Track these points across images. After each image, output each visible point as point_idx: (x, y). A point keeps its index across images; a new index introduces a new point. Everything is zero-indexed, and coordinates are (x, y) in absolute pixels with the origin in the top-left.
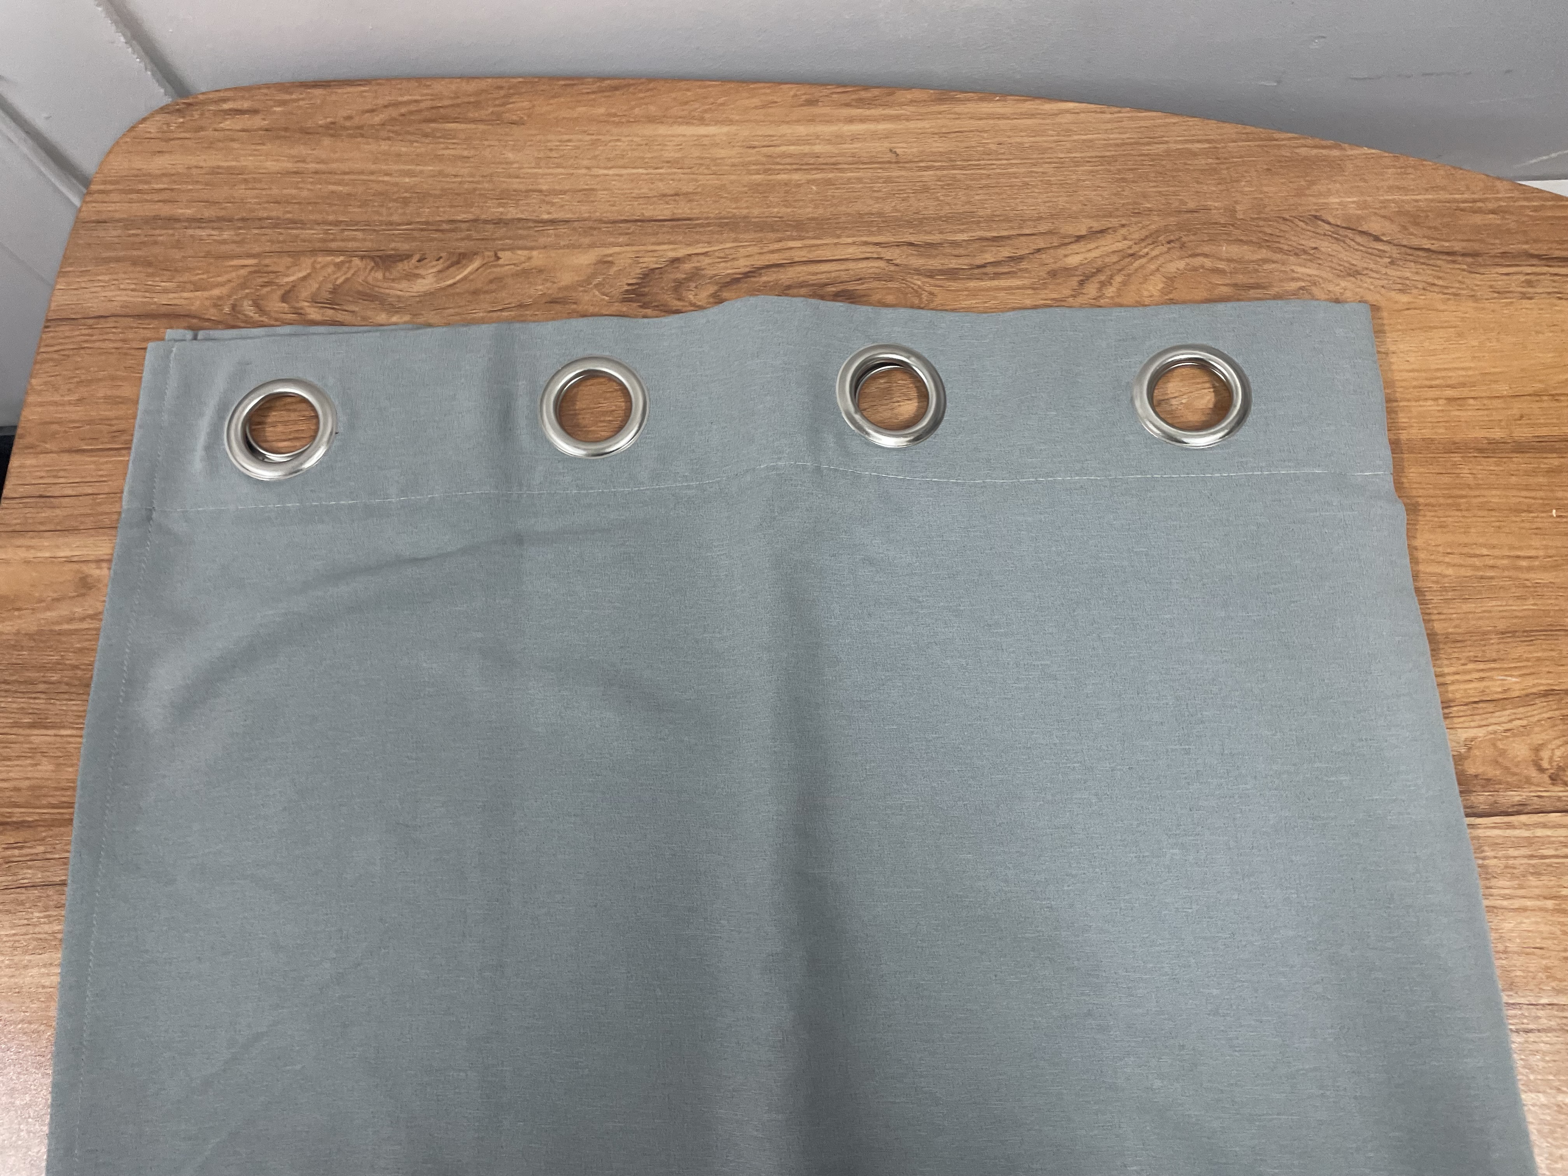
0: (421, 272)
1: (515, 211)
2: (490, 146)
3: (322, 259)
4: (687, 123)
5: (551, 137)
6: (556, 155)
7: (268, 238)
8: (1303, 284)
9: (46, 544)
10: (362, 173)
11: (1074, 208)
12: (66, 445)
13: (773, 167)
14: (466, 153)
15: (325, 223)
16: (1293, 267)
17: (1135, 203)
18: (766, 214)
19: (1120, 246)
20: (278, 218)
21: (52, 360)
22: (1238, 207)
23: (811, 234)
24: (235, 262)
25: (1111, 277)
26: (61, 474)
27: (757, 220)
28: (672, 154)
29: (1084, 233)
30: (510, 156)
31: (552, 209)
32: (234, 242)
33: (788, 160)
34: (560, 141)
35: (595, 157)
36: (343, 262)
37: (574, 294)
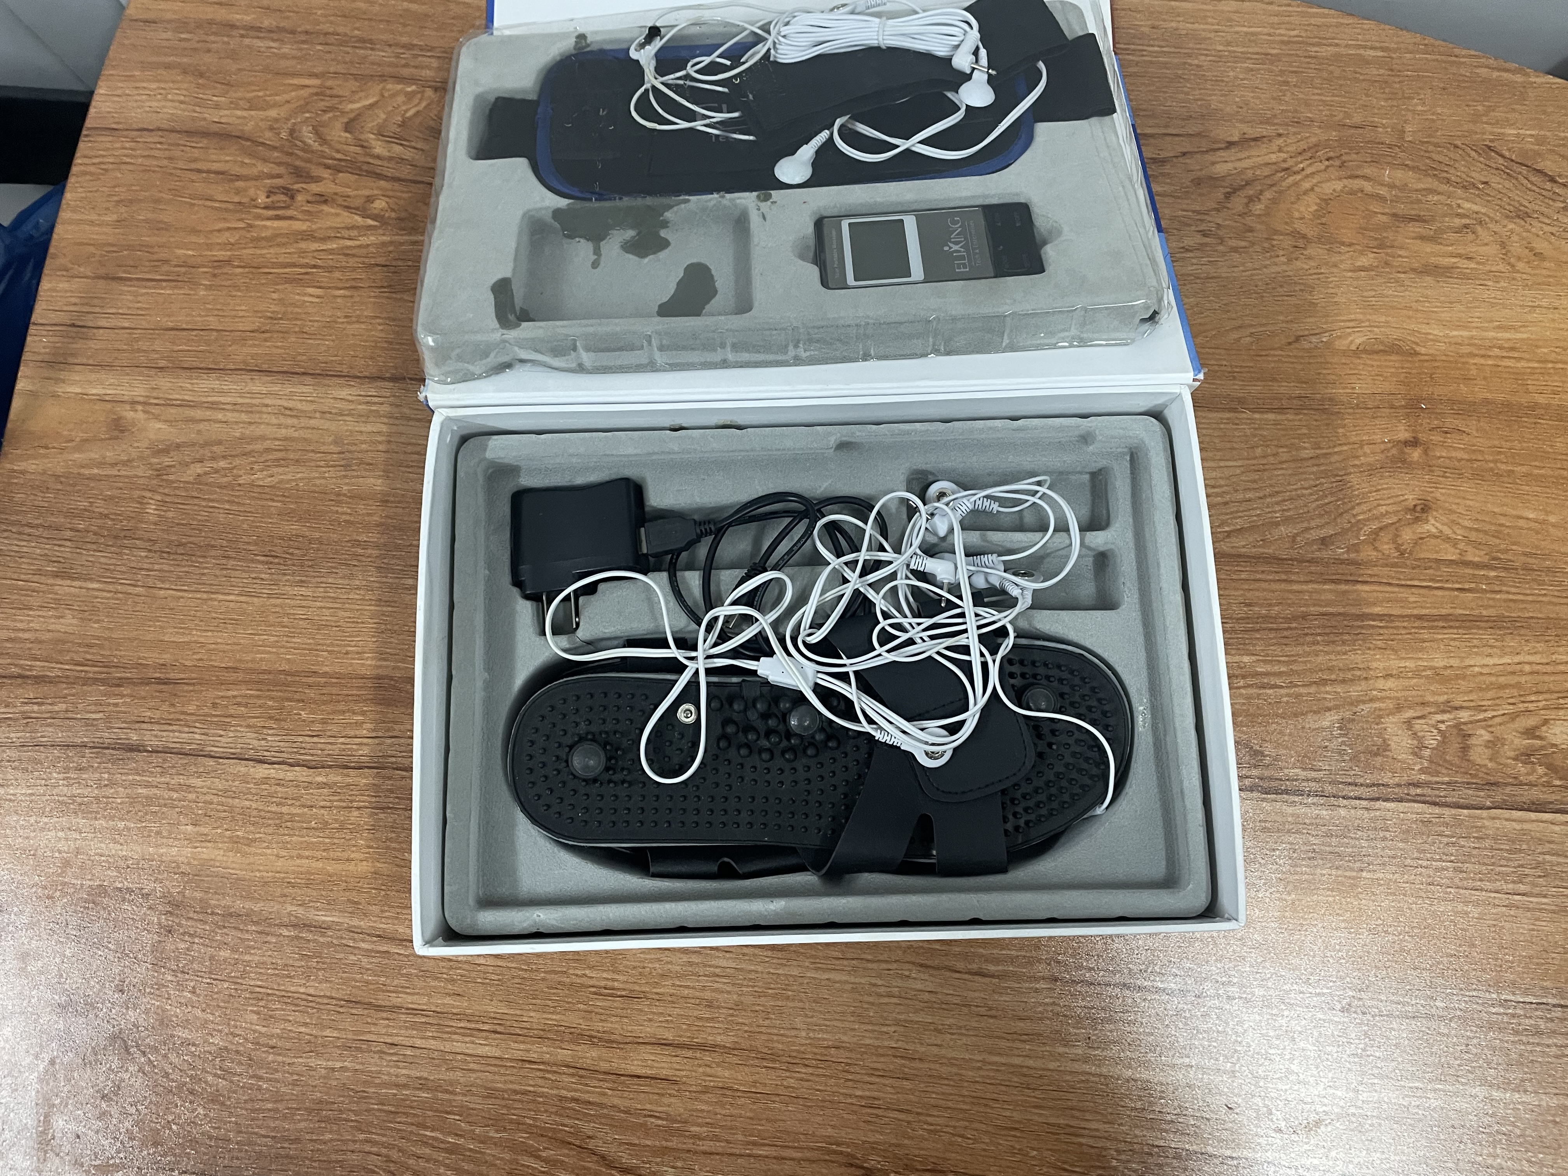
3: (392, 87)
7: (333, 56)
8: (1467, 221)
9: (77, 378)
11: (1228, 109)
12: (102, 271)
16: (1460, 201)
17: (1296, 111)
19: (1273, 158)
20: (346, 35)
21: (91, 174)
22: (1408, 128)
24: (295, 81)
25: (1261, 192)
26: (96, 301)
29: (1236, 139)
32: (294, 58)
36: (414, 93)
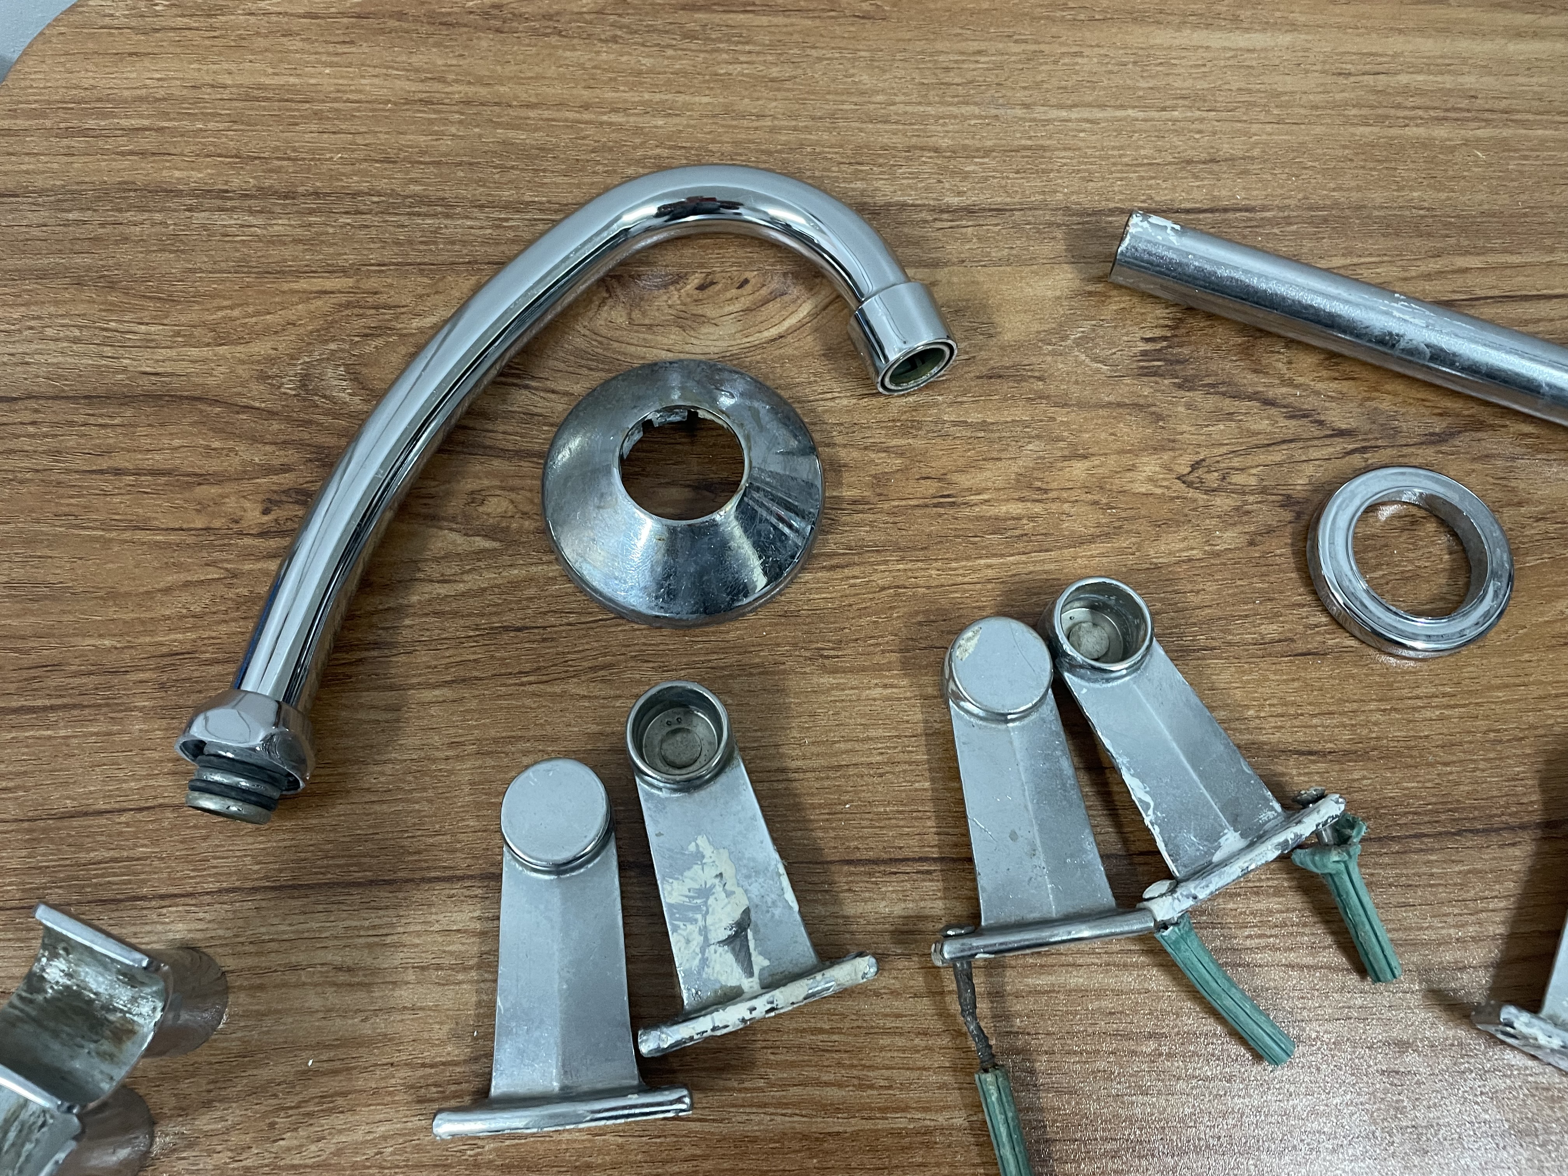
0: (709, 311)
1: (888, 189)
2: (820, 59)
4: (1208, 26)
5: (939, 46)
6: (958, 80)
10: (561, 105)
13: (1392, 112)
14: (775, 72)
15: (492, 205)
18: (1401, 202)
23: (1497, 243)
27: (1381, 213)
28: (1189, 83)
30: (866, 79)
31: (964, 186)
33: (1418, 101)
34: (962, 53)
35: (1038, 85)
37: (1033, 359)
